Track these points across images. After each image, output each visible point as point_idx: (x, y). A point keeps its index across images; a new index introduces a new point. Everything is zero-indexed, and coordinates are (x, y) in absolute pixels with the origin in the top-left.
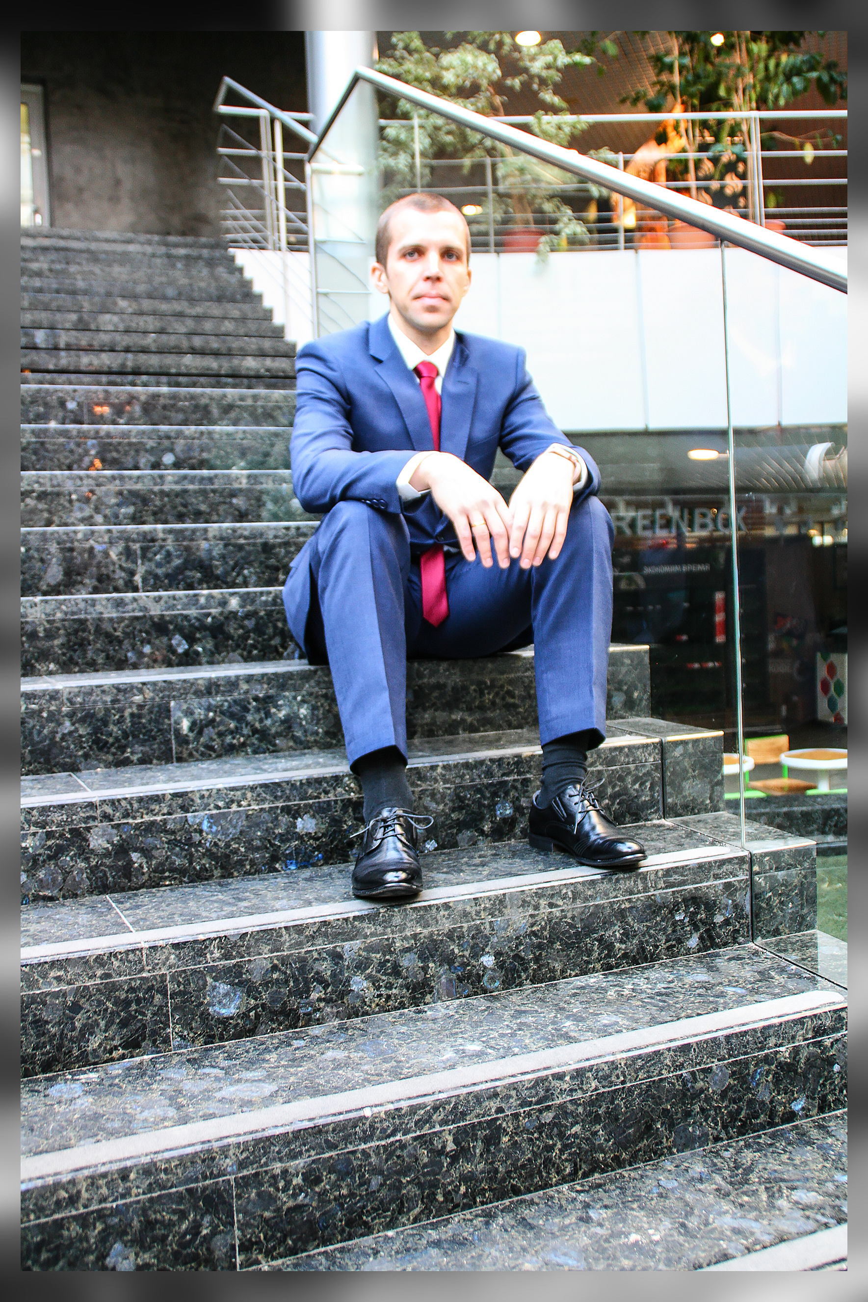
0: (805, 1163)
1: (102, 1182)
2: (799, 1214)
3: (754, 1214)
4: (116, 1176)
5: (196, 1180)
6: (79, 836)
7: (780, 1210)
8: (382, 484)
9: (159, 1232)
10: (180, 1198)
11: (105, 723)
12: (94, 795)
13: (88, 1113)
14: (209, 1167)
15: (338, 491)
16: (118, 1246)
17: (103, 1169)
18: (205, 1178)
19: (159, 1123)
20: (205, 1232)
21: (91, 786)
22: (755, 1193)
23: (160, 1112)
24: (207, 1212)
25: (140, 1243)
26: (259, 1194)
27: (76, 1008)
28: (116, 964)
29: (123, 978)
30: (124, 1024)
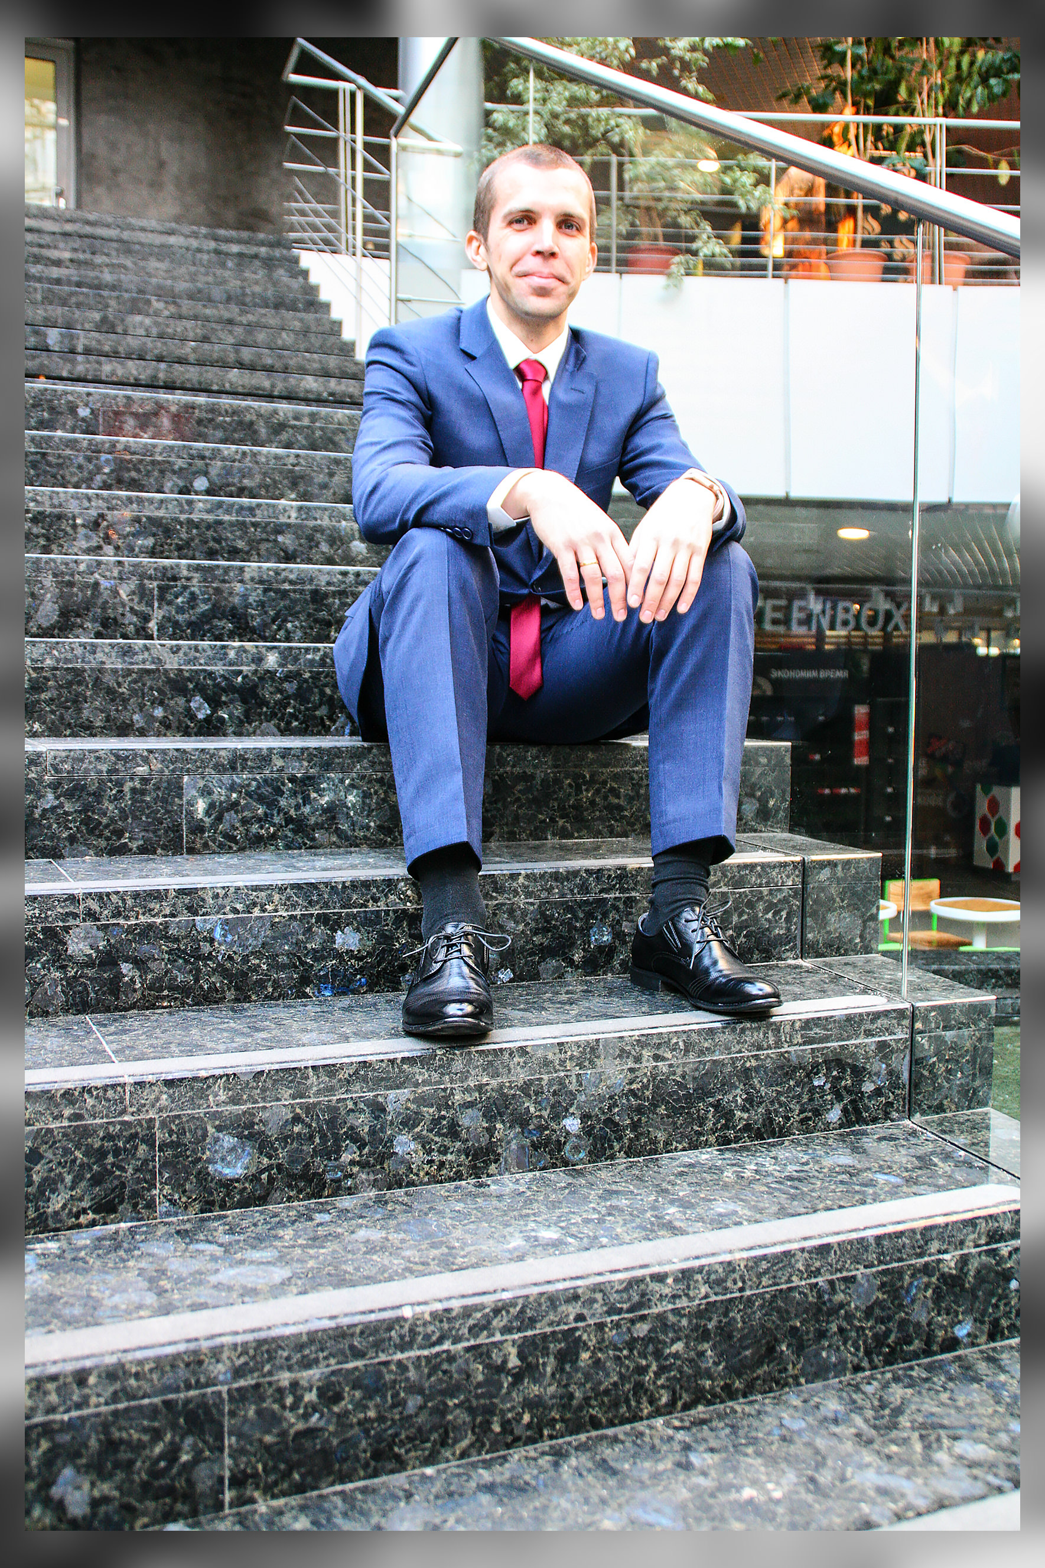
0: (971, 1405)
1: (51, 1386)
2: (963, 1472)
3: (904, 1470)
4: (69, 1379)
5: (177, 1390)
6: (54, 937)
7: (938, 1465)
8: (467, 507)
9: (124, 1455)
10: (153, 1412)
11: (98, 796)
12: (77, 887)
13: (41, 1294)
14: (194, 1373)
15: (411, 515)
16: (68, 1472)
17: (53, 1370)
18: (189, 1387)
19: (133, 1312)
20: (185, 1458)
21: (75, 876)
22: (906, 1441)
23: (134, 1297)
24: (189, 1432)
25: (98, 1469)
26: (259, 1412)
27: (34, 1156)
28: (90, 1101)
29: (98, 1121)
30: (97, 1180)
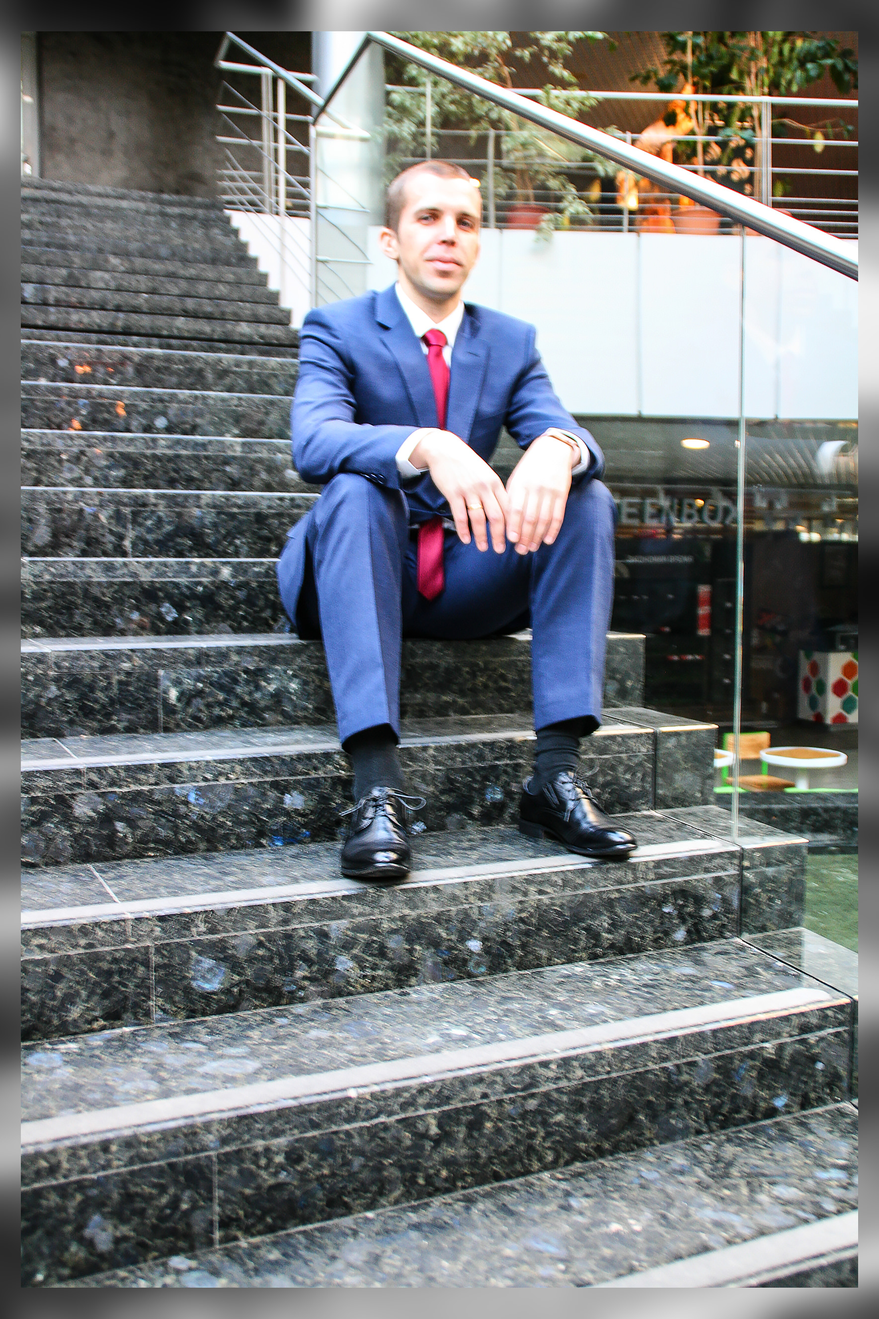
0: (785, 1159)
1: (82, 1153)
2: (778, 1209)
3: (734, 1208)
4: (97, 1148)
5: (177, 1155)
6: (63, 803)
7: (760, 1204)
8: (380, 459)
9: (139, 1204)
10: (160, 1172)
11: (92, 688)
12: (81, 762)
13: (69, 1083)
14: (191, 1142)
15: (337, 463)
16: (96, 1218)
17: (84, 1140)
18: (187, 1152)
19: (140, 1096)
20: (185, 1206)
21: (77, 753)
22: (735, 1187)
23: (141, 1085)
24: (188, 1187)
25: (119, 1216)
26: (241, 1171)
27: (57, 977)
28: (100, 933)
29: (107, 949)
30: (106, 995)
